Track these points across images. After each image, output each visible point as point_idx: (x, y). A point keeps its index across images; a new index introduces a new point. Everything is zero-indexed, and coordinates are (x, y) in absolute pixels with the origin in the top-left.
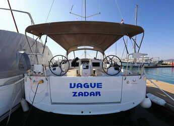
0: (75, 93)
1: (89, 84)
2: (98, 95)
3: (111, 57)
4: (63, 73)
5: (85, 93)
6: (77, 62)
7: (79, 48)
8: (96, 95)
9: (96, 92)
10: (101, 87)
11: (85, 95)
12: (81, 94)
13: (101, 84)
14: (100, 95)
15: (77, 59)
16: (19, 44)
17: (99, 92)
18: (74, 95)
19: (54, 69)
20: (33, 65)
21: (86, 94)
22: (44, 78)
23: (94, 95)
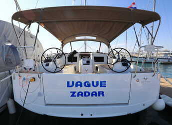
0: (74, 93)
1: (91, 83)
2: (101, 95)
3: (118, 50)
4: (58, 70)
5: (85, 92)
6: (75, 56)
7: (77, 38)
8: (99, 96)
9: (99, 92)
10: (105, 86)
11: (85, 96)
12: (80, 94)
13: (105, 82)
14: (103, 95)
15: (75, 52)
16: (3, 34)
17: (103, 92)
18: (73, 96)
19: (47, 65)
20: (23, 60)
21: (87, 94)
22: (35, 76)
23: (96, 96)
